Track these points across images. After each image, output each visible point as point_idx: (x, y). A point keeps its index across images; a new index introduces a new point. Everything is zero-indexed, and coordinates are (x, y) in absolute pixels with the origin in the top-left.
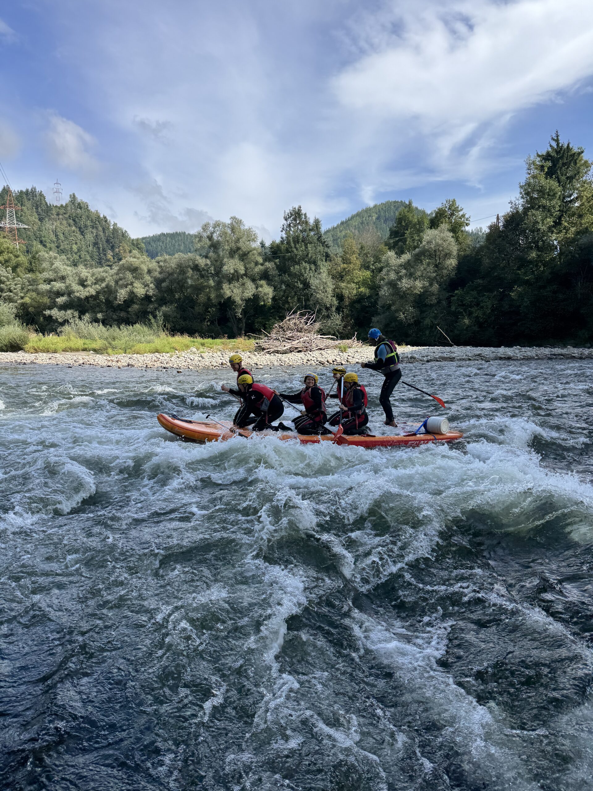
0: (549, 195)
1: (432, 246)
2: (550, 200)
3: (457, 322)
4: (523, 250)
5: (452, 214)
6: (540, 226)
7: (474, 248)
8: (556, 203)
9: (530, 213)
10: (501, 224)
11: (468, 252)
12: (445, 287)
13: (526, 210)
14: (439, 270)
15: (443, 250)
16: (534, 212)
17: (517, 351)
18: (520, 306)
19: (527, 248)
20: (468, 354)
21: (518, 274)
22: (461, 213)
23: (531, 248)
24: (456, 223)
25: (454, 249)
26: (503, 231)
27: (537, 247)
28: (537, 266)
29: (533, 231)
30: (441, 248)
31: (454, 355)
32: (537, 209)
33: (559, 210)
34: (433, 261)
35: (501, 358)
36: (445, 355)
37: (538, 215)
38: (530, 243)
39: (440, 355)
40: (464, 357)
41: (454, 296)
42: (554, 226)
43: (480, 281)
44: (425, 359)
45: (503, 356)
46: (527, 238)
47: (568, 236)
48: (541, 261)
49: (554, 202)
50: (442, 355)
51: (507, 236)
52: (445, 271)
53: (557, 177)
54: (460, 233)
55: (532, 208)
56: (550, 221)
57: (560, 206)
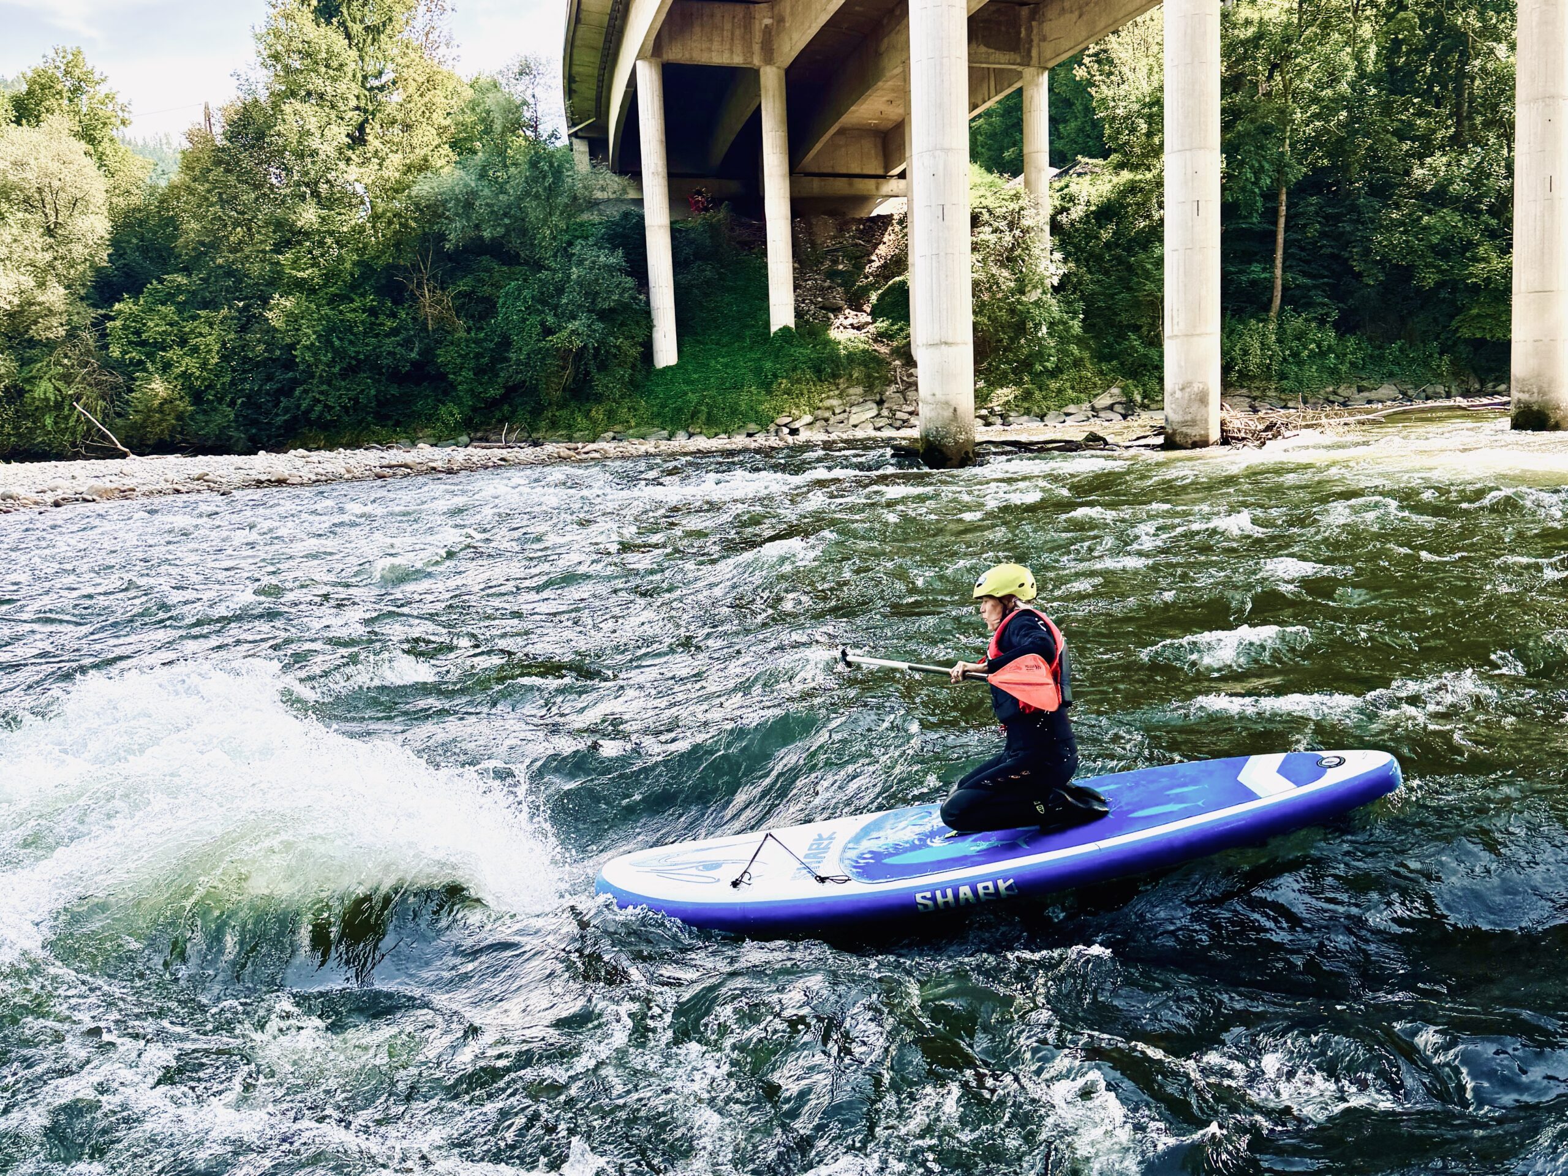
0: (327, 66)
1: (29, 175)
2: (334, 80)
3: (131, 390)
4: (283, 202)
5: (76, 91)
6: (315, 143)
7: (153, 188)
8: (349, 89)
9: (287, 108)
10: (218, 130)
11: (135, 200)
12: (82, 292)
13: (278, 99)
14: (59, 244)
15: (62, 189)
16: (298, 105)
17: (299, 463)
18: (292, 346)
19: (293, 196)
20: (170, 477)
21: (278, 263)
22: (103, 90)
23: (303, 198)
24: (93, 114)
25: (96, 186)
26: (223, 150)
27: (316, 194)
28: (321, 243)
29: (301, 156)
30: (56, 184)
31: (129, 483)
32: (304, 101)
33: (357, 108)
34: (39, 217)
35: (259, 484)
36: (105, 484)
37: (311, 115)
38: (298, 184)
39: (93, 482)
40: (163, 485)
41: (113, 319)
42: (349, 147)
43: (181, 279)
44: (49, 498)
45: (263, 478)
46: (288, 170)
47: (386, 173)
48: (331, 233)
49: (342, 87)
50: (99, 484)
51: (238, 162)
52: (78, 251)
53: (343, 24)
54: (106, 143)
55: (293, 94)
56: (339, 134)
57: (358, 97)
